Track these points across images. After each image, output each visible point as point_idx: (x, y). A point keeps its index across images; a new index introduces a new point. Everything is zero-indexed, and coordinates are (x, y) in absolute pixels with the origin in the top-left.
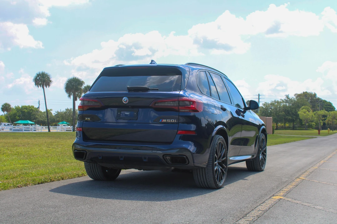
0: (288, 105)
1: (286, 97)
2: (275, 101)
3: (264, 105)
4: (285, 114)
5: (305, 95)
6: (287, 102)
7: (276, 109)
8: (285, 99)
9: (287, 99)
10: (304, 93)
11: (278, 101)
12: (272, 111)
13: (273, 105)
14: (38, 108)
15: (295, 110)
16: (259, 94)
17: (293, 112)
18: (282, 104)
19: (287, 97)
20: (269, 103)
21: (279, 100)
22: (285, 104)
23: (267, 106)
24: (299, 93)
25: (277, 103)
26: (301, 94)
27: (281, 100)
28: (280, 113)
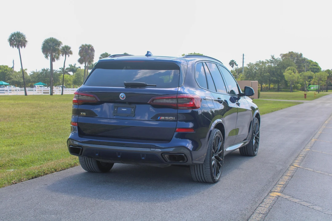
0: (273, 65)
1: (271, 57)
2: (260, 62)
3: (249, 65)
4: (270, 75)
5: (291, 55)
6: (272, 62)
7: (260, 69)
8: (270, 60)
9: (272, 59)
10: (289, 52)
11: (263, 61)
12: (257, 72)
13: (258, 65)
14: (12, 68)
15: (281, 71)
16: (243, 54)
17: (278, 73)
18: (267, 64)
19: (273, 57)
20: (254, 63)
21: (265, 61)
22: (270, 64)
23: (251, 67)
24: (285, 53)
25: (262, 63)
26: (287, 54)
27: (266, 60)
28: (265, 74)
